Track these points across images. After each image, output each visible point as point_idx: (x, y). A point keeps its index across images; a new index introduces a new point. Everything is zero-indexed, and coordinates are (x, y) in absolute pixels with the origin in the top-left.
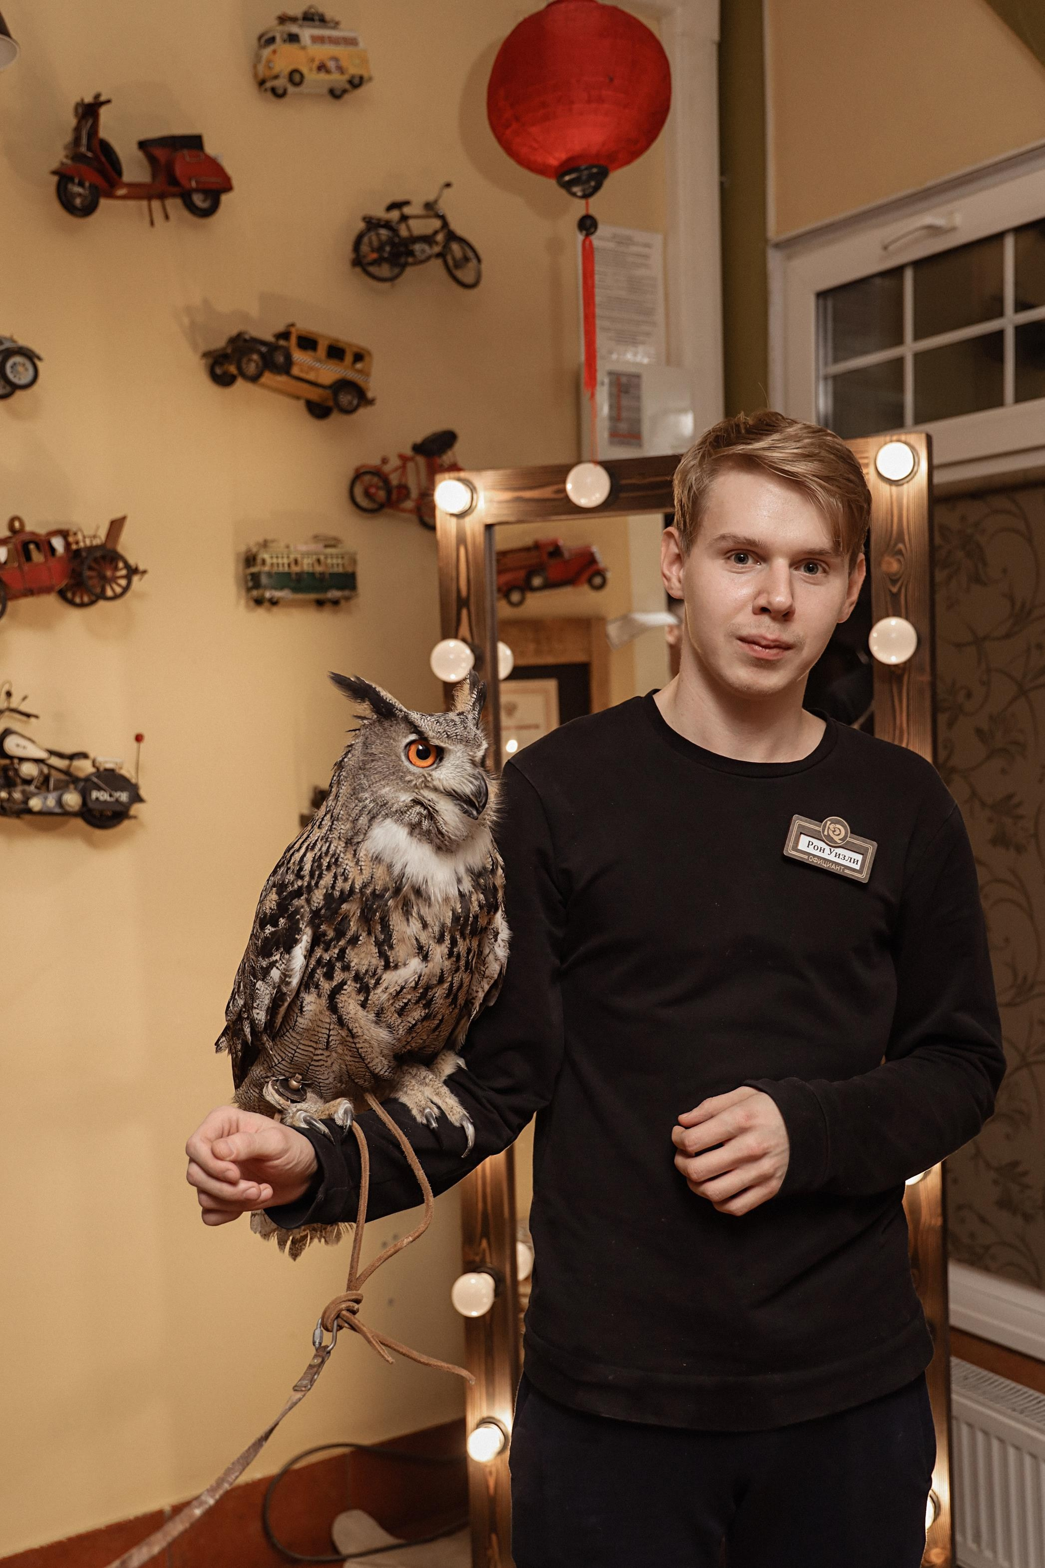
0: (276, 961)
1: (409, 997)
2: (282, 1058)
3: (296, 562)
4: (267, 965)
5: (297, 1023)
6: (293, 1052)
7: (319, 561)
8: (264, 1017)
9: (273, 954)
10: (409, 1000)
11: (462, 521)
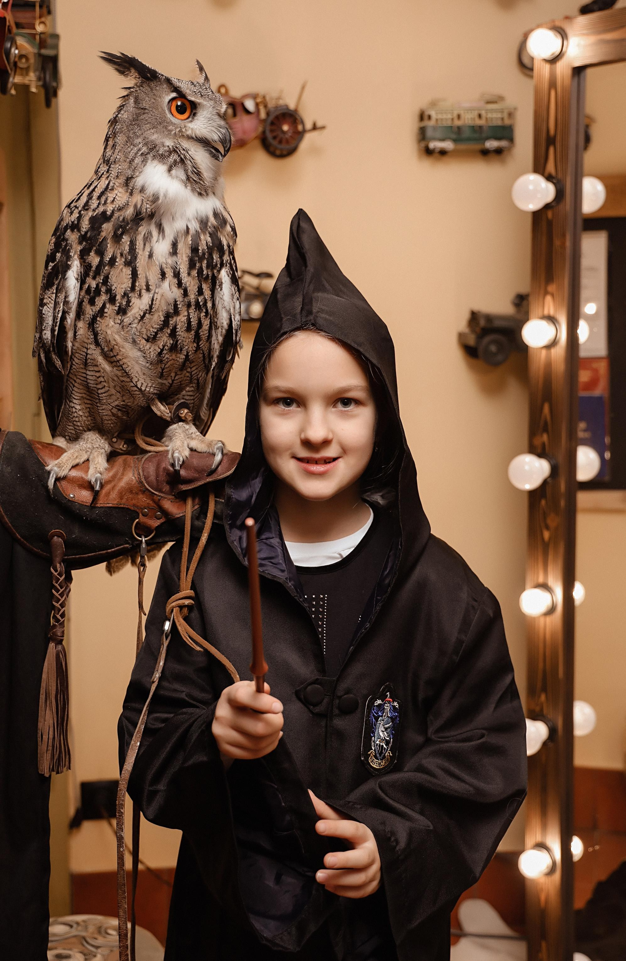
3: (459, 117)
7: (480, 116)
8: (49, 336)
11: (554, 66)
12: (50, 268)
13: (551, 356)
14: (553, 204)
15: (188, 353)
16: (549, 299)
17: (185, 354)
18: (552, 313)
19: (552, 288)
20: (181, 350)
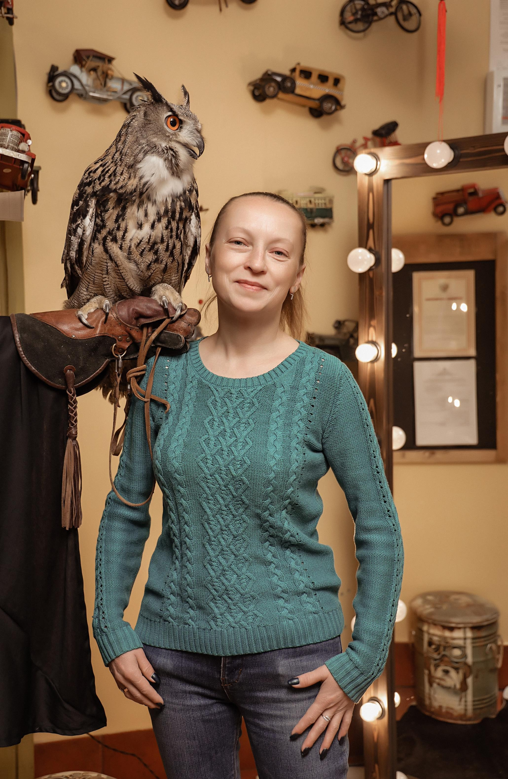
0: (79, 224)
1: (145, 246)
2: (88, 282)
4: (75, 227)
5: (92, 261)
6: (93, 278)
7: (310, 202)
8: (74, 255)
9: (77, 220)
10: (145, 248)
11: (371, 178)
12: (75, 210)
13: (374, 368)
14: (374, 268)
15: (167, 263)
16: (372, 330)
17: (165, 263)
18: (374, 339)
19: (374, 323)
20: (161, 262)
